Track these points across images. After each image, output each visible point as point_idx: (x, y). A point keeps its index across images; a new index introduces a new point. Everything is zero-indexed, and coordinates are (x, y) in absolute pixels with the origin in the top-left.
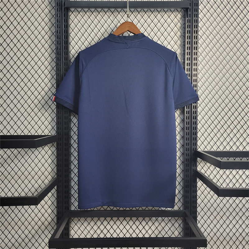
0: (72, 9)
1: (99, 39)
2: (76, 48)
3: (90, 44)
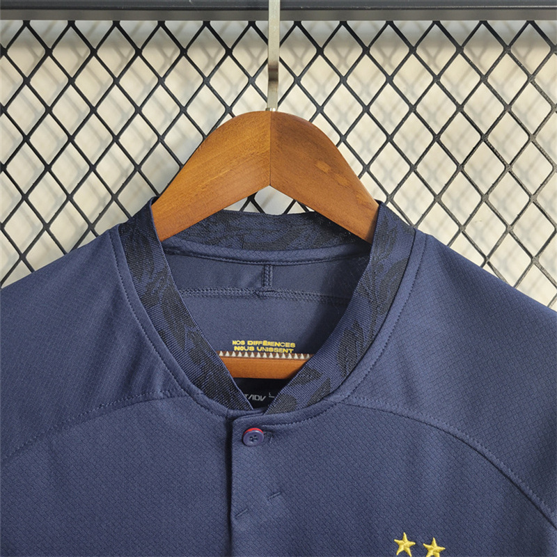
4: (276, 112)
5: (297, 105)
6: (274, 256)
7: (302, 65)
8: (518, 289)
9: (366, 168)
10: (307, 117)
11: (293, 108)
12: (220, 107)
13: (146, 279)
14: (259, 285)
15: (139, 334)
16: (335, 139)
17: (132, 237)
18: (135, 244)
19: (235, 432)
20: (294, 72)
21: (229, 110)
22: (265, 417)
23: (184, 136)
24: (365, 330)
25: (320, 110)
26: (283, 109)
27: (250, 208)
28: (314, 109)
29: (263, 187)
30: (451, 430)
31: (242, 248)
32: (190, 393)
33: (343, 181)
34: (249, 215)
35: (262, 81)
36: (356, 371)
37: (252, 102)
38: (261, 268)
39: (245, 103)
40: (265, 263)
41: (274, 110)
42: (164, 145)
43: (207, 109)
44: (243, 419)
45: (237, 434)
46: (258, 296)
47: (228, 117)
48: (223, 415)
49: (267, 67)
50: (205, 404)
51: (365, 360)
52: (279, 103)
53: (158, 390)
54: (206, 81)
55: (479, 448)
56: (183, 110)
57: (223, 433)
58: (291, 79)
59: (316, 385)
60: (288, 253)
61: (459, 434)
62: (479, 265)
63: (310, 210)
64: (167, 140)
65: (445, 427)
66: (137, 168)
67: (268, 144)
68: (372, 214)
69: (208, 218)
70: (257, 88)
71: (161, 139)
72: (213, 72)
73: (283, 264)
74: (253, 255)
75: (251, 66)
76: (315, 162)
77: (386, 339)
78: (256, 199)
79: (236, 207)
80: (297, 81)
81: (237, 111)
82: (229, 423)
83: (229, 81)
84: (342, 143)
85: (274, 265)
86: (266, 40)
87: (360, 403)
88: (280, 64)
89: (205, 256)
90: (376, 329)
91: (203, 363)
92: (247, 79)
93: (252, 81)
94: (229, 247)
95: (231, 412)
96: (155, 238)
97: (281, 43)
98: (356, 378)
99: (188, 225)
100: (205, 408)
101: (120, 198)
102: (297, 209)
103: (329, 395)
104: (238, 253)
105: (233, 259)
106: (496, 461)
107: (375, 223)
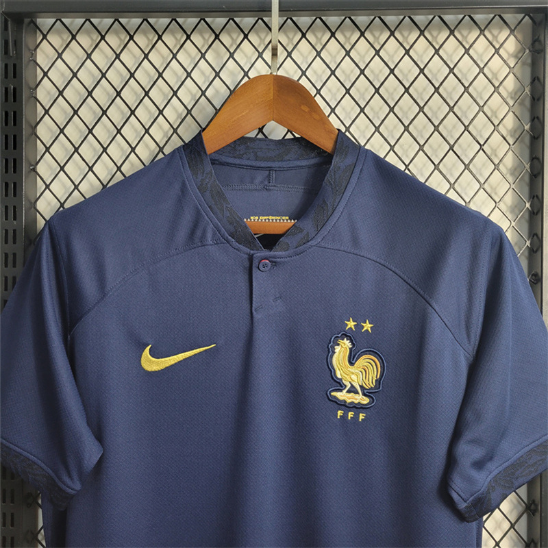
0: (45, 22)
1: (161, 150)
2: (61, 187)
3: (119, 169)
4: (276, 75)
5: (289, 70)
6: (275, 164)
7: (293, 44)
8: (427, 184)
9: (333, 110)
10: (296, 78)
11: (287, 72)
12: (240, 72)
13: (200, 177)
14: (266, 183)
15: (197, 208)
16: (313, 92)
17: (191, 152)
18: (193, 156)
19: (254, 262)
20: (287, 48)
21: (246, 74)
22: (272, 253)
23: (217, 91)
24: (329, 205)
25: (304, 73)
26: (281, 73)
27: (260, 136)
28: (300, 73)
29: (268, 122)
30: (378, 260)
31: (256, 160)
32: (228, 242)
33: (317, 117)
34: (260, 140)
35: (267, 55)
36: (324, 227)
37: (261, 69)
38: (267, 172)
39: (256, 69)
40: (270, 169)
41: (275, 74)
42: (206, 97)
43: (232, 74)
44: (259, 254)
45: (255, 263)
46: (266, 189)
47: (246, 79)
48: (247, 254)
49: (270, 45)
50: (237, 247)
51: (329, 222)
52: (278, 69)
53: (209, 240)
54: (232, 55)
55: (393, 269)
56: (217, 74)
57: (247, 264)
58: (286, 54)
59: (300, 236)
60: (284, 163)
61: (383, 262)
62: (403, 170)
63: (297, 136)
64: (207, 94)
65: (375, 259)
66: (189, 112)
67: (272, 94)
68: (334, 137)
69: (235, 141)
70: (264, 60)
71: (203, 93)
72: (236, 49)
73: (281, 170)
74: (263, 164)
75: (259, 45)
76: (300, 106)
77: (341, 209)
78: (264, 130)
79: (252, 134)
80: (289, 55)
81: (252, 74)
82: (251, 258)
83: (246, 55)
84: (318, 95)
85: (275, 170)
86: (270, 29)
87: (326, 246)
88: (279, 44)
89: (234, 165)
90: (336, 204)
91: (235, 224)
92: (257, 54)
93: (260, 55)
94: (249, 159)
95: (252, 252)
96: (205, 152)
97: (279, 30)
98: (324, 232)
99: (224, 145)
100: (237, 249)
101: (178, 131)
102: (289, 136)
103: (308, 242)
104: (254, 163)
105: (251, 166)
106: (402, 276)
107: (336, 142)
